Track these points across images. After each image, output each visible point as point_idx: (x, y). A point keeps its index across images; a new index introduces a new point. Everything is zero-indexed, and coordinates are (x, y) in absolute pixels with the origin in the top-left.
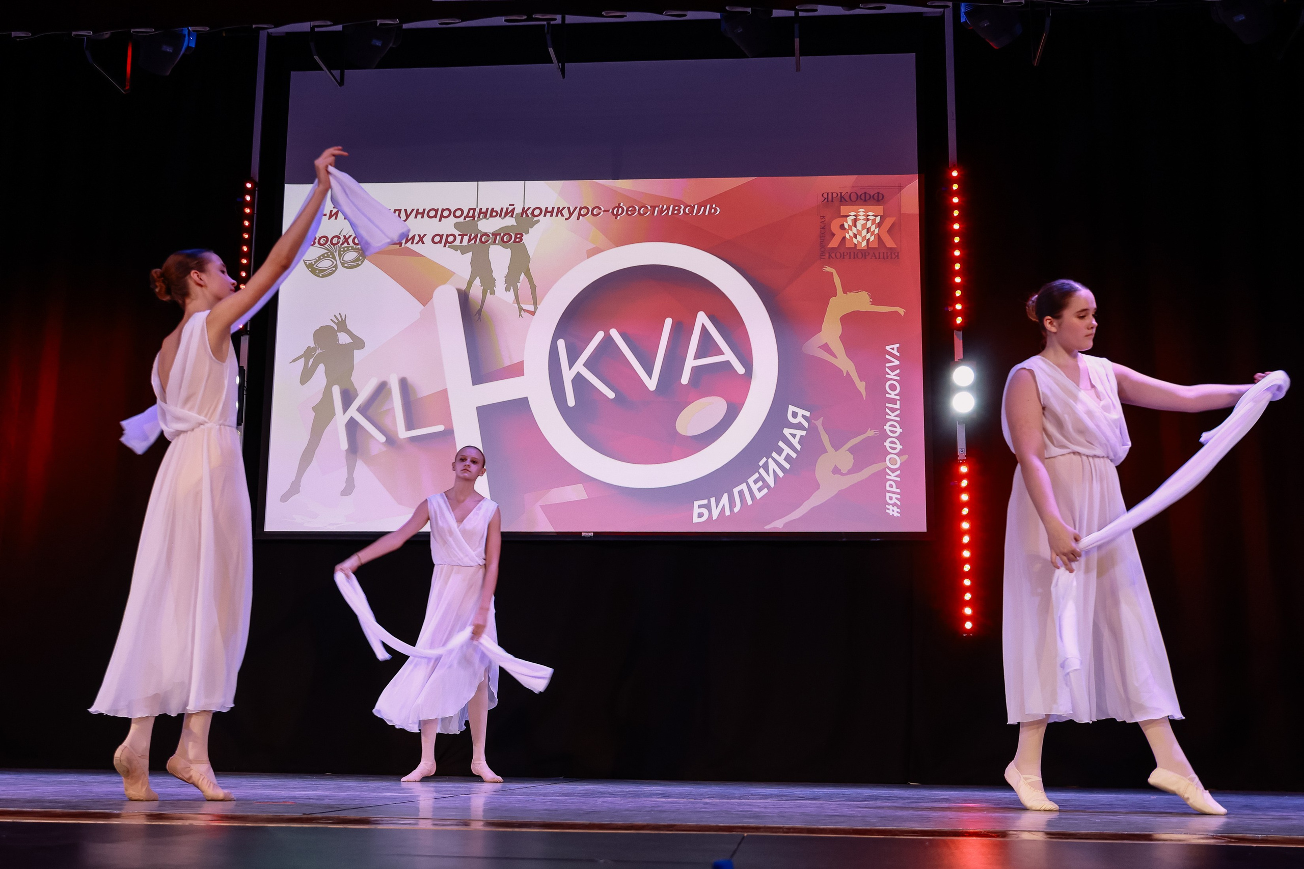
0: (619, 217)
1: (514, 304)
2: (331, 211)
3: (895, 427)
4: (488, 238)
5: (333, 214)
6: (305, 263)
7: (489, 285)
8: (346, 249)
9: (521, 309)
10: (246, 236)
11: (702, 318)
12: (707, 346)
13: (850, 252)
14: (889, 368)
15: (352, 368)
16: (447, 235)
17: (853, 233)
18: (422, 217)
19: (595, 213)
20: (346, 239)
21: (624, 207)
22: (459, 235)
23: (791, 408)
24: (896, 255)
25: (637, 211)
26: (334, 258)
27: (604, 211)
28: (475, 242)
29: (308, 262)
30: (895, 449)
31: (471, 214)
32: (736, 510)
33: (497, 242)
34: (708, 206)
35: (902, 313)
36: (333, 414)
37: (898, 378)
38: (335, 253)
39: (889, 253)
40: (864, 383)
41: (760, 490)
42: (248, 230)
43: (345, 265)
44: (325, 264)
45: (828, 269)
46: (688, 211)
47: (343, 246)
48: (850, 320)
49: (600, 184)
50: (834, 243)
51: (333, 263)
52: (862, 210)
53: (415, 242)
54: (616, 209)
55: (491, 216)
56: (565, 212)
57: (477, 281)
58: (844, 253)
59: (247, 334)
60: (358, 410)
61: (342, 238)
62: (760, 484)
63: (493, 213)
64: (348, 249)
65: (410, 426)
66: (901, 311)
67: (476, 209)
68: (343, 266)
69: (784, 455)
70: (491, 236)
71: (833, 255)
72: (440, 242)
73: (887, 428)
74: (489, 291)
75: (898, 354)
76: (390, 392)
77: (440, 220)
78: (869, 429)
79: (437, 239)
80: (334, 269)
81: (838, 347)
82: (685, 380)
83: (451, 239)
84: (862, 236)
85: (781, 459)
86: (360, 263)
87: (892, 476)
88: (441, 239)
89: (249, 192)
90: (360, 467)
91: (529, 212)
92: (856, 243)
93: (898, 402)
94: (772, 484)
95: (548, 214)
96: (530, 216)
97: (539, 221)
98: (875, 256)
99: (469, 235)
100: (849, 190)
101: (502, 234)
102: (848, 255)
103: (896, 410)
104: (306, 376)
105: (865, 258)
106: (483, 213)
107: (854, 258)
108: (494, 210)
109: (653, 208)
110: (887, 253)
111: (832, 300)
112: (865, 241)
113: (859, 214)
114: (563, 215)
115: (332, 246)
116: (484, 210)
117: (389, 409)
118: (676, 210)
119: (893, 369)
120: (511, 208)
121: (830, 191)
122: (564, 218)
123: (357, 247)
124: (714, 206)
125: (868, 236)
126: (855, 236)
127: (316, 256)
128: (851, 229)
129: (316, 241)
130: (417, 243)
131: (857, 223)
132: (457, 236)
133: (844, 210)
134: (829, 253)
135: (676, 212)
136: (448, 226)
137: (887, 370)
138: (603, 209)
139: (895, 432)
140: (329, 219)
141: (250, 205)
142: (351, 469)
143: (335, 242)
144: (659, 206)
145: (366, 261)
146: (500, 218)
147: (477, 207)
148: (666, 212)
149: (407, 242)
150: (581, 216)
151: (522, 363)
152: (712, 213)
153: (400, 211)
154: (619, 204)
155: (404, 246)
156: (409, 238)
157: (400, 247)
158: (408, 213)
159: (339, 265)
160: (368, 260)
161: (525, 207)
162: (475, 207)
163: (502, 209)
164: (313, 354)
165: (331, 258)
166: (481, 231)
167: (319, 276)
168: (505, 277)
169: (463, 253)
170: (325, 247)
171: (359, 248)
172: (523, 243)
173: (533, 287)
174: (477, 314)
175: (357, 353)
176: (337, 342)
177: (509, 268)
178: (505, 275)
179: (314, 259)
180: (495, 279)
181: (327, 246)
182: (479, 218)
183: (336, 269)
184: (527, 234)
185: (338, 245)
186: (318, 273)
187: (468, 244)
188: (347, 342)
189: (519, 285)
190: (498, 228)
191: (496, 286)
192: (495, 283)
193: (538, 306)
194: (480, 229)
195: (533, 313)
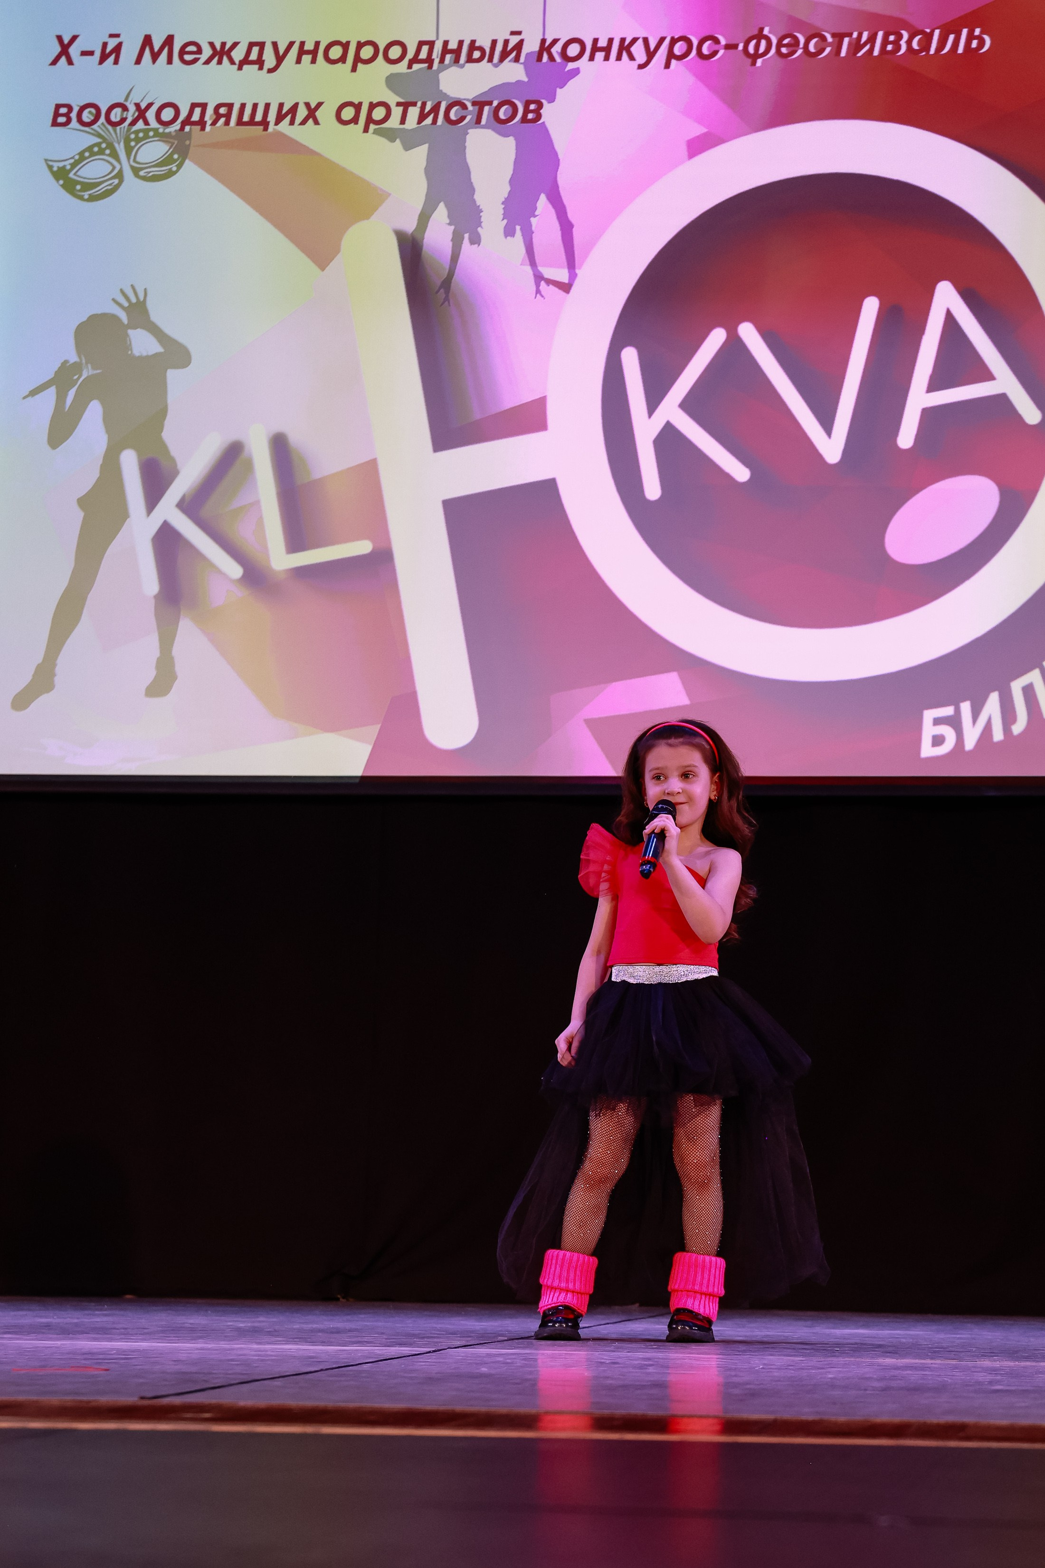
0: (759, 62)
1: (522, 267)
2: (105, 45)
4: (463, 113)
5: (108, 51)
6: (50, 168)
7: (467, 221)
8: (141, 135)
9: (539, 278)
15: (163, 413)
16: (371, 103)
18: (314, 61)
19: (705, 50)
20: (141, 113)
21: (771, 36)
25: (801, 45)
26: (115, 155)
27: (728, 47)
28: (435, 121)
31: (423, 55)
32: (1018, 728)
33: (484, 121)
34: (965, 32)
36: (123, 514)
38: (116, 145)
43: (142, 173)
46: (919, 45)
47: (135, 128)
51: (114, 168)
53: (298, 120)
54: (753, 43)
55: (470, 60)
56: (638, 50)
57: (441, 214)
60: (181, 505)
61: (132, 108)
63: (474, 53)
65: (296, 541)
67: (434, 42)
70: (470, 107)
72: (355, 120)
74: (466, 236)
76: (249, 466)
77: (354, 69)
79: (348, 113)
80: (116, 181)
82: (906, 438)
83: (379, 113)
86: (174, 169)
88: (355, 114)
90: (188, 633)
91: (556, 49)
95: (600, 56)
96: (558, 59)
97: (576, 72)
99: (419, 104)
101: (495, 103)
104: (61, 428)
106: (451, 51)
108: (477, 44)
109: (839, 37)
114: (632, 58)
115: (110, 127)
116: (453, 45)
117: (250, 504)
118: (891, 43)
120: (514, 40)
122: (635, 64)
123: (167, 130)
124: (977, 32)
129: (74, 115)
130: (303, 123)
132: (393, 105)
135: (889, 47)
136: (372, 83)
138: (723, 42)
140: (101, 61)
142: (167, 637)
143: (116, 117)
144: (850, 35)
145: (187, 161)
146: (490, 64)
147: (437, 38)
148: (867, 47)
149: (279, 119)
150: (675, 59)
151: (540, 404)
152: (974, 48)
153: (262, 45)
154: (762, 29)
155: (274, 129)
156: (284, 111)
157: (265, 133)
158: (281, 51)
159: (128, 173)
160: (192, 160)
161: (546, 37)
162: (432, 38)
163: (494, 43)
164: (76, 377)
165: (109, 155)
166: (448, 96)
167: (81, 198)
168: (503, 203)
169: (407, 147)
170: (92, 129)
171: (170, 132)
172: (544, 123)
173: (566, 227)
174: (442, 291)
175: (173, 376)
176: (130, 352)
177: (512, 181)
178: (504, 200)
179: (71, 158)
180: (481, 208)
181: (99, 126)
182: (441, 65)
183: (121, 181)
184: (552, 104)
185: (122, 126)
186: (80, 191)
187: (418, 126)
188: (151, 353)
189: (534, 221)
190: (486, 89)
191: (483, 224)
192: (481, 216)
193: (577, 271)
194: (444, 91)
195: (566, 287)
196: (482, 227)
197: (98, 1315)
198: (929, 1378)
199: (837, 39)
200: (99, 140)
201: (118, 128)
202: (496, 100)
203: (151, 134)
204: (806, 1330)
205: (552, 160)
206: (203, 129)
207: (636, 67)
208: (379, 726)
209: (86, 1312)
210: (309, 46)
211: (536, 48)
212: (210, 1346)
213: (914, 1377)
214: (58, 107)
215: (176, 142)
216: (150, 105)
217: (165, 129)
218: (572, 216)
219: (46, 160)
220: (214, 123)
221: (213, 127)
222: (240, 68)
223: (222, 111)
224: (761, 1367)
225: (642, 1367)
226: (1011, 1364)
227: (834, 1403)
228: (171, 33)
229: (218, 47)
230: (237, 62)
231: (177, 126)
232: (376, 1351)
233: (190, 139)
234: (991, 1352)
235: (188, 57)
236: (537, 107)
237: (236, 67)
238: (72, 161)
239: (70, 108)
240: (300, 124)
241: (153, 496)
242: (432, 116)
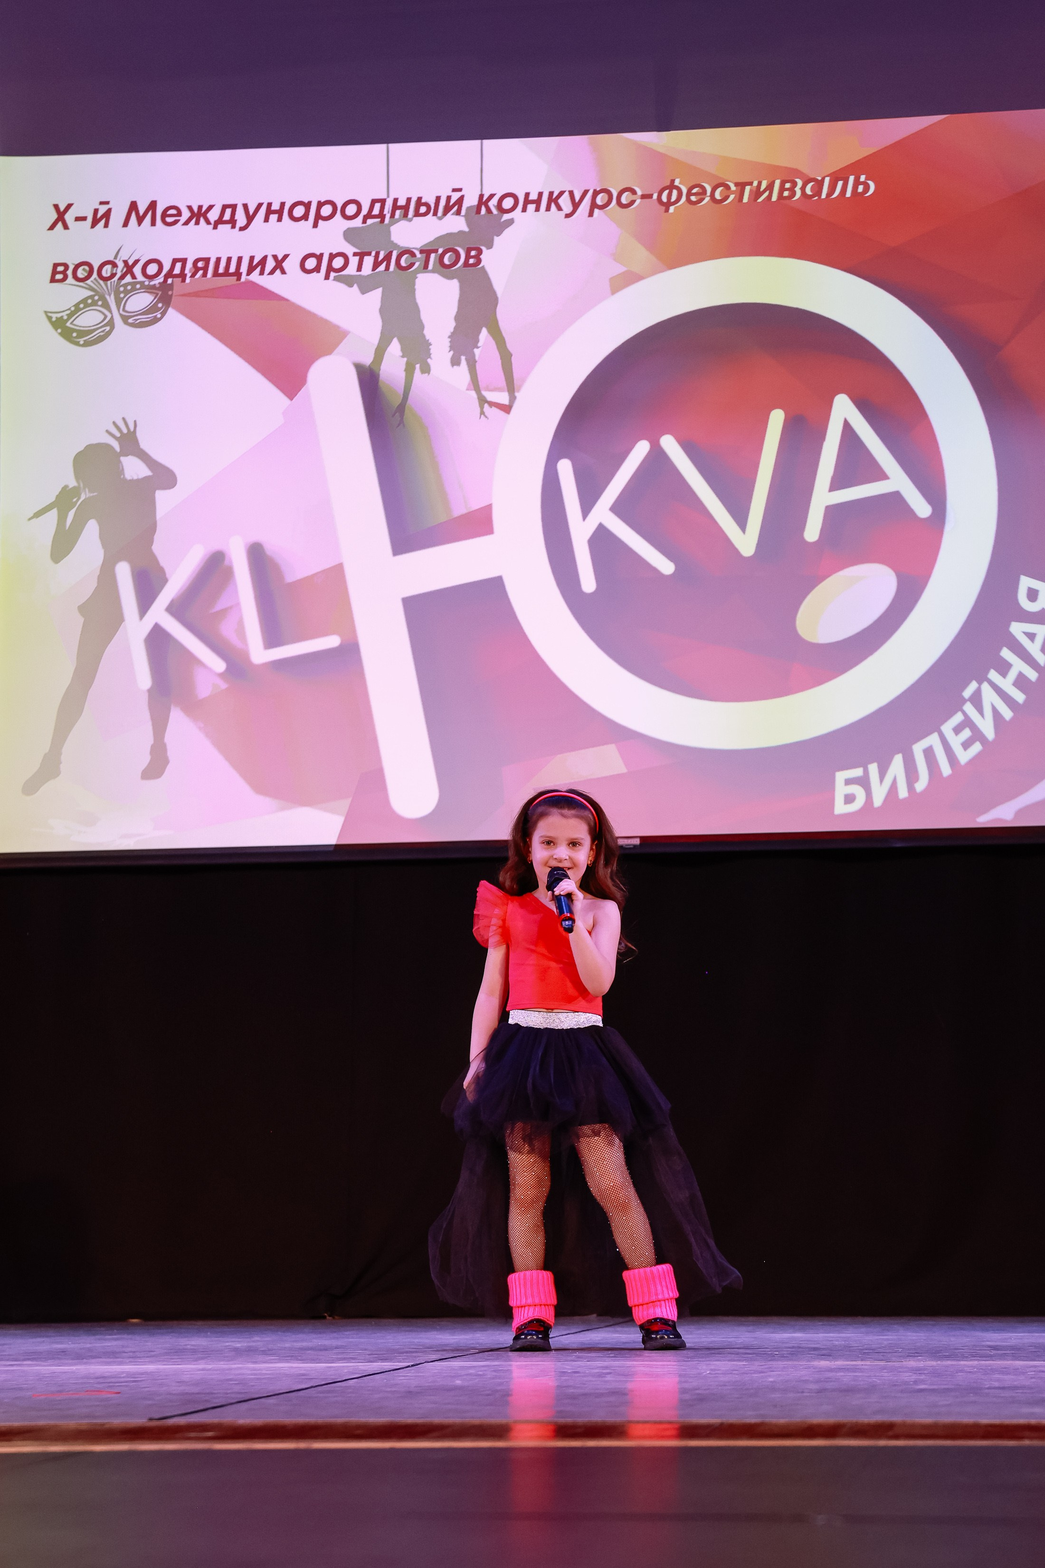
0: (672, 210)
1: (468, 391)
2: (96, 211)
4: (412, 260)
5: (99, 216)
6: (49, 318)
7: (418, 354)
8: (129, 287)
9: (482, 401)
11: (844, 408)
12: (855, 464)
15: (153, 527)
16: (331, 254)
18: (280, 219)
19: (624, 201)
20: (129, 269)
21: (682, 186)
22: (355, 254)
23: (1026, 583)
25: (709, 193)
26: (106, 306)
27: (643, 197)
28: (387, 268)
29: (54, 316)
31: (376, 211)
32: (921, 785)
33: (430, 267)
34: (852, 179)
36: (120, 618)
38: (107, 297)
41: (966, 745)
43: (130, 321)
44: (89, 319)
46: (812, 191)
47: (123, 282)
49: (635, 142)
51: (106, 316)
53: (267, 270)
54: (666, 193)
55: (417, 214)
56: (565, 202)
57: (395, 348)
60: (170, 609)
61: (121, 265)
62: (966, 733)
63: (421, 208)
64: (133, 289)
65: (272, 639)
67: (385, 200)
68: (126, 322)
69: (1012, 675)
70: (418, 255)
72: (317, 269)
74: (418, 366)
76: (230, 573)
77: (315, 225)
79: (311, 263)
80: (108, 328)
82: (812, 532)
83: (338, 263)
85: (1007, 684)
86: (159, 316)
88: (317, 264)
90: (178, 720)
91: (493, 203)
94: (989, 733)
95: (531, 207)
96: (495, 211)
97: (511, 222)
99: (373, 254)
101: (440, 251)
104: (62, 545)
106: (400, 207)
108: (423, 201)
109: (741, 186)
114: (559, 208)
115: (101, 282)
116: (402, 202)
117: (231, 608)
118: (787, 189)
120: (455, 196)
122: (562, 214)
123: (152, 283)
124: (863, 178)
127: (70, 303)
130: (272, 272)
132: (350, 255)
135: (786, 194)
136: (331, 237)
138: (639, 192)
140: (94, 225)
142: (160, 725)
143: (107, 273)
144: (751, 184)
145: (171, 311)
146: (435, 217)
147: (388, 196)
148: (766, 194)
149: (251, 270)
150: (597, 208)
151: (488, 509)
152: (860, 193)
153: (234, 207)
154: (673, 181)
155: (246, 279)
156: (255, 263)
157: (238, 282)
158: (251, 212)
159: (118, 320)
160: (174, 308)
161: (483, 193)
162: (384, 196)
163: (438, 199)
164: (75, 500)
165: (101, 306)
166: (399, 246)
167: (77, 344)
168: (449, 337)
169: (364, 291)
170: (86, 284)
171: (155, 285)
172: (483, 267)
173: (506, 356)
174: (398, 414)
175: (161, 496)
176: (122, 477)
177: (457, 318)
178: (449, 334)
179: (67, 310)
180: (430, 341)
181: (92, 281)
182: (392, 219)
183: (112, 327)
184: (491, 250)
185: (113, 280)
186: (75, 337)
187: (373, 272)
188: (142, 475)
189: (477, 351)
190: (432, 239)
191: (432, 356)
192: (430, 349)
193: (517, 394)
194: (395, 241)
195: (507, 409)
196: (431, 359)
197: (109, 1340)
198: (860, 1379)
199: (739, 188)
200: (91, 293)
201: (109, 282)
202: (441, 247)
203: (138, 286)
204: (748, 1335)
205: (492, 299)
206: (184, 280)
207: (564, 216)
208: (350, 800)
209: (98, 1337)
210: (276, 207)
211: (475, 202)
212: (210, 1367)
213: (846, 1378)
214: (56, 266)
215: (160, 293)
216: (137, 262)
217: (149, 282)
218: (510, 346)
219: (46, 312)
220: (193, 276)
221: (192, 278)
222: (215, 227)
223: (200, 264)
224: (708, 1372)
225: (600, 1375)
226: (934, 1363)
227: (775, 1406)
228: (154, 199)
229: (196, 210)
230: (212, 221)
231: (161, 279)
232: (360, 1367)
233: (172, 290)
234: (915, 1353)
235: (169, 220)
236: (477, 253)
237: (212, 226)
238: (68, 312)
239: (66, 266)
240: (269, 274)
241: (145, 601)
242: (385, 263)
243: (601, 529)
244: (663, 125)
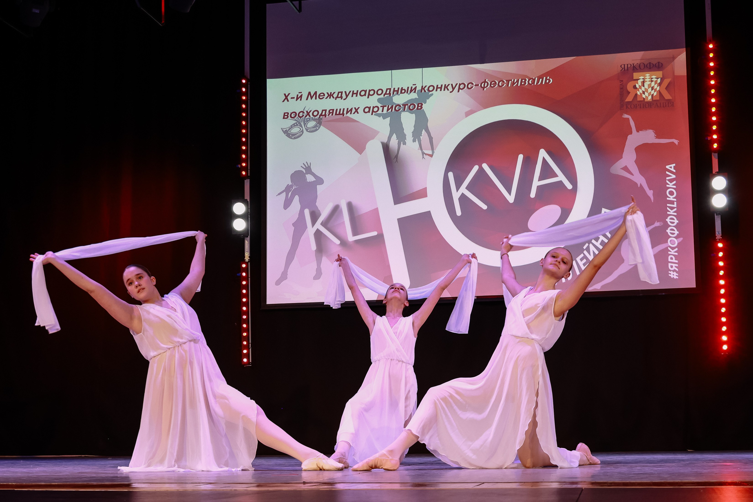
0: (485, 89)
1: (418, 150)
2: (298, 95)
3: (674, 219)
4: (400, 108)
5: (298, 97)
6: (283, 130)
7: (402, 138)
8: (308, 120)
9: (423, 153)
10: (244, 115)
11: (543, 154)
12: (547, 172)
13: (640, 104)
14: (668, 180)
15: (316, 197)
16: (373, 107)
17: (642, 91)
18: (357, 96)
19: (469, 87)
21: (488, 82)
22: (381, 106)
23: (603, 209)
24: (672, 104)
25: (497, 84)
26: (301, 126)
27: (476, 85)
28: (392, 111)
29: (284, 130)
30: (673, 234)
31: (388, 92)
33: (406, 110)
34: (545, 78)
35: (677, 143)
37: (675, 187)
38: (301, 123)
39: (667, 103)
40: (652, 191)
42: (245, 110)
43: (308, 130)
44: (295, 130)
45: (626, 116)
46: (531, 82)
47: (306, 118)
48: (642, 150)
49: (473, 68)
50: (629, 99)
51: (301, 129)
52: (648, 75)
53: (353, 112)
54: (483, 83)
55: (401, 93)
56: (450, 88)
57: (394, 136)
58: (636, 104)
59: (248, 178)
60: (322, 224)
61: (305, 112)
62: (585, 261)
63: (402, 91)
65: (355, 233)
66: (676, 142)
67: (391, 89)
68: (307, 131)
69: (599, 241)
70: (402, 106)
71: (629, 106)
72: (369, 112)
73: (668, 220)
74: (402, 142)
75: (674, 171)
76: (341, 211)
77: (368, 97)
78: (656, 221)
79: (367, 110)
80: (301, 133)
81: (634, 168)
82: (533, 195)
83: (376, 109)
84: (649, 92)
85: (598, 244)
86: (318, 128)
87: (672, 252)
88: (369, 110)
89: (245, 85)
90: (325, 261)
91: (426, 89)
92: (645, 98)
93: (675, 203)
95: (439, 90)
96: (427, 91)
97: (432, 94)
98: (657, 105)
99: (387, 106)
100: (639, 62)
101: (409, 105)
102: (639, 106)
103: (674, 208)
104: (287, 204)
105: (651, 107)
106: (396, 91)
107: (643, 107)
108: (403, 89)
109: (508, 81)
110: (666, 103)
111: (629, 137)
112: (651, 96)
113: (646, 77)
114: (448, 90)
115: (299, 118)
116: (396, 89)
117: (342, 223)
118: (523, 82)
119: (671, 181)
120: (414, 87)
121: (626, 63)
122: (449, 92)
123: (315, 118)
124: (548, 78)
125: (653, 92)
126: (644, 93)
127: (290, 125)
128: (640, 87)
130: (354, 113)
131: (645, 84)
132: (380, 107)
133: (636, 75)
134: (626, 105)
135: (523, 83)
136: (373, 101)
137: (667, 182)
138: (474, 84)
139: (673, 223)
140: (296, 100)
141: (245, 94)
142: (319, 262)
143: (301, 115)
144: (511, 80)
145: (321, 127)
146: (407, 94)
147: (392, 87)
148: (517, 83)
149: (347, 113)
150: (460, 89)
151: (425, 189)
152: (547, 82)
153: (342, 92)
154: (485, 80)
155: (346, 115)
156: (348, 110)
157: (343, 117)
158: (347, 94)
159: (305, 130)
160: (323, 126)
161: (423, 85)
162: (391, 87)
163: (408, 88)
164: (291, 189)
165: (299, 126)
166: (395, 103)
167: (292, 138)
168: (412, 133)
169: (384, 118)
171: (317, 118)
172: (423, 109)
173: (431, 139)
174: (395, 158)
175: (318, 187)
176: (306, 181)
177: (414, 126)
178: (412, 131)
180: (406, 134)
181: (296, 118)
182: (393, 95)
183: (303, 133)
184: (425, 104)
185: (303, 117)
186: (291, 136)
187: (387, 112)
188: (312, 181)
189: (421, 137)
190: (406, 101)
191: (406, 139)
192: (406, 137)
193: (434, 151)
195: (431, 156)
199: (507, 82)
200: (297, 122)
201: (302, 118)
202: (409, 103)
203: (311, 119)
205: (426, 119)
206: (326, 117)
210: (355, 92)
211: (421, 89)
214: (285, 113)
215: (318, 121)
216: (310, 111)
219: (281, 128)
220: (329, 115)
222: (336, 99)
223: (331, 111)
228: (316, 91)
229: (329, 94)
230: (335, 98)
231: (318, 116)
233: (322, 120)
235: (321, 97)
237: (335, 99)
238: (289, 128)
239: (288, 113)
240: (353, 114)
241: (314, 222)
242: (391, 109)
243: (463, 195)
244: (482, 62)
